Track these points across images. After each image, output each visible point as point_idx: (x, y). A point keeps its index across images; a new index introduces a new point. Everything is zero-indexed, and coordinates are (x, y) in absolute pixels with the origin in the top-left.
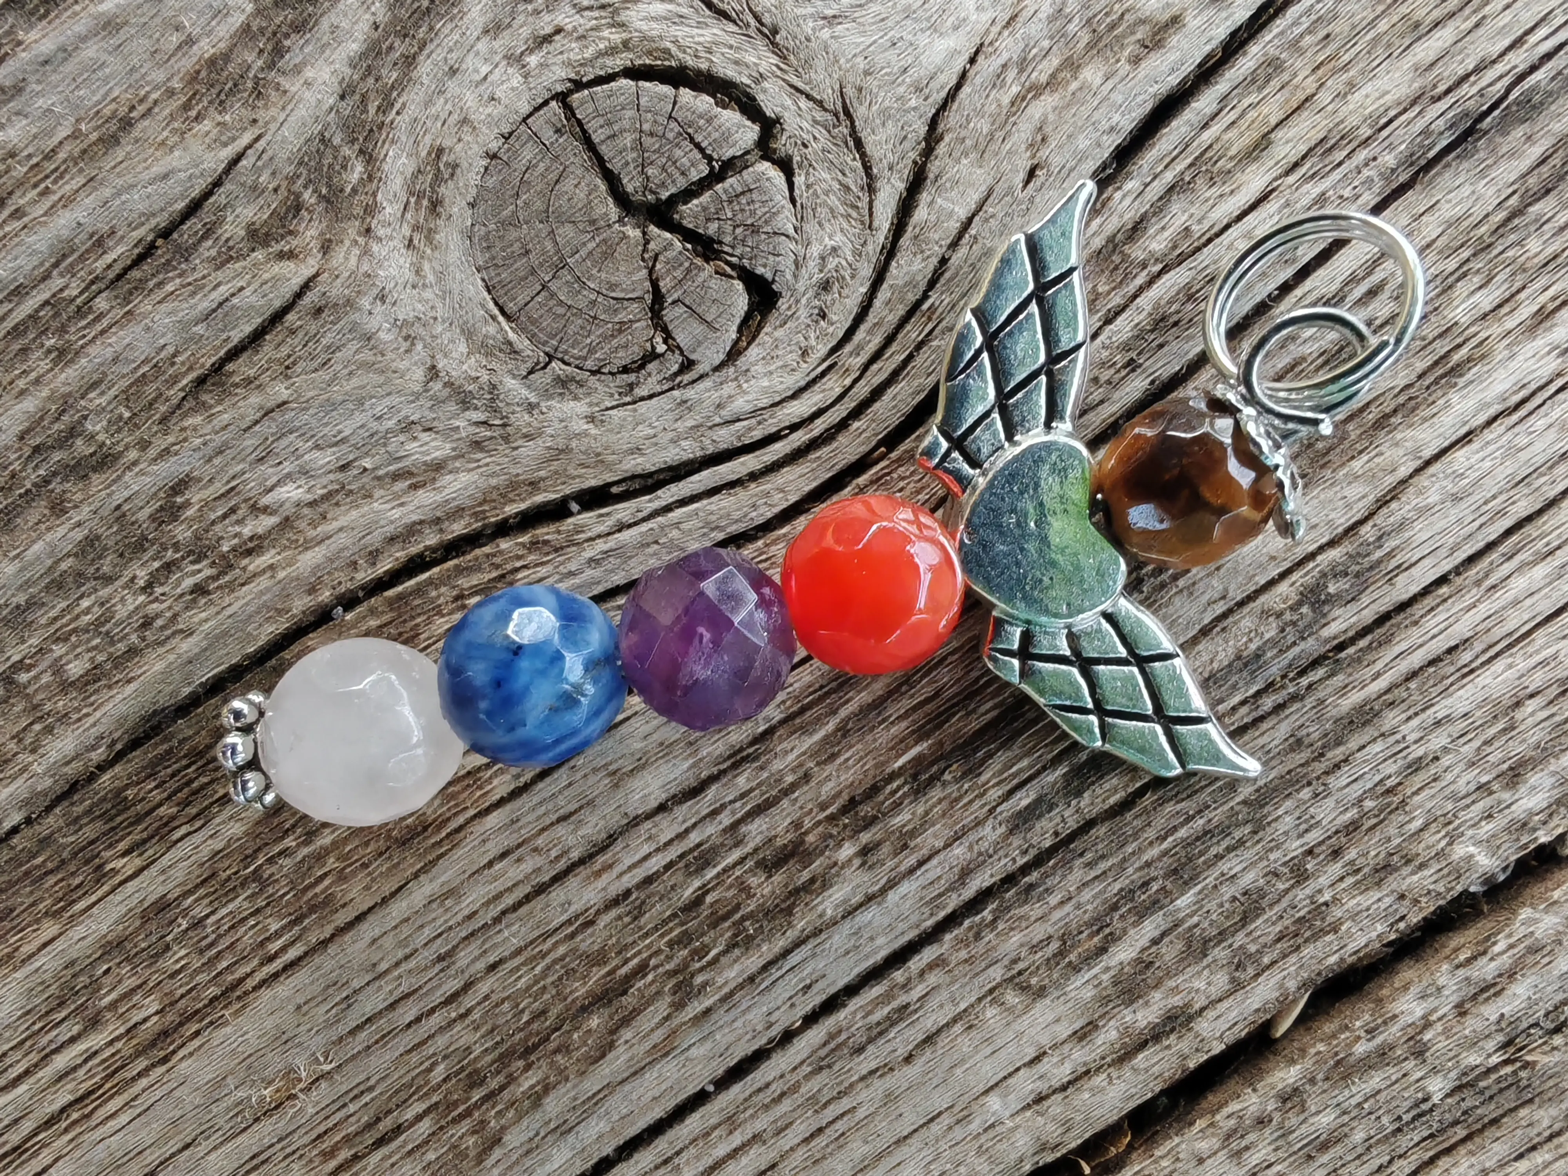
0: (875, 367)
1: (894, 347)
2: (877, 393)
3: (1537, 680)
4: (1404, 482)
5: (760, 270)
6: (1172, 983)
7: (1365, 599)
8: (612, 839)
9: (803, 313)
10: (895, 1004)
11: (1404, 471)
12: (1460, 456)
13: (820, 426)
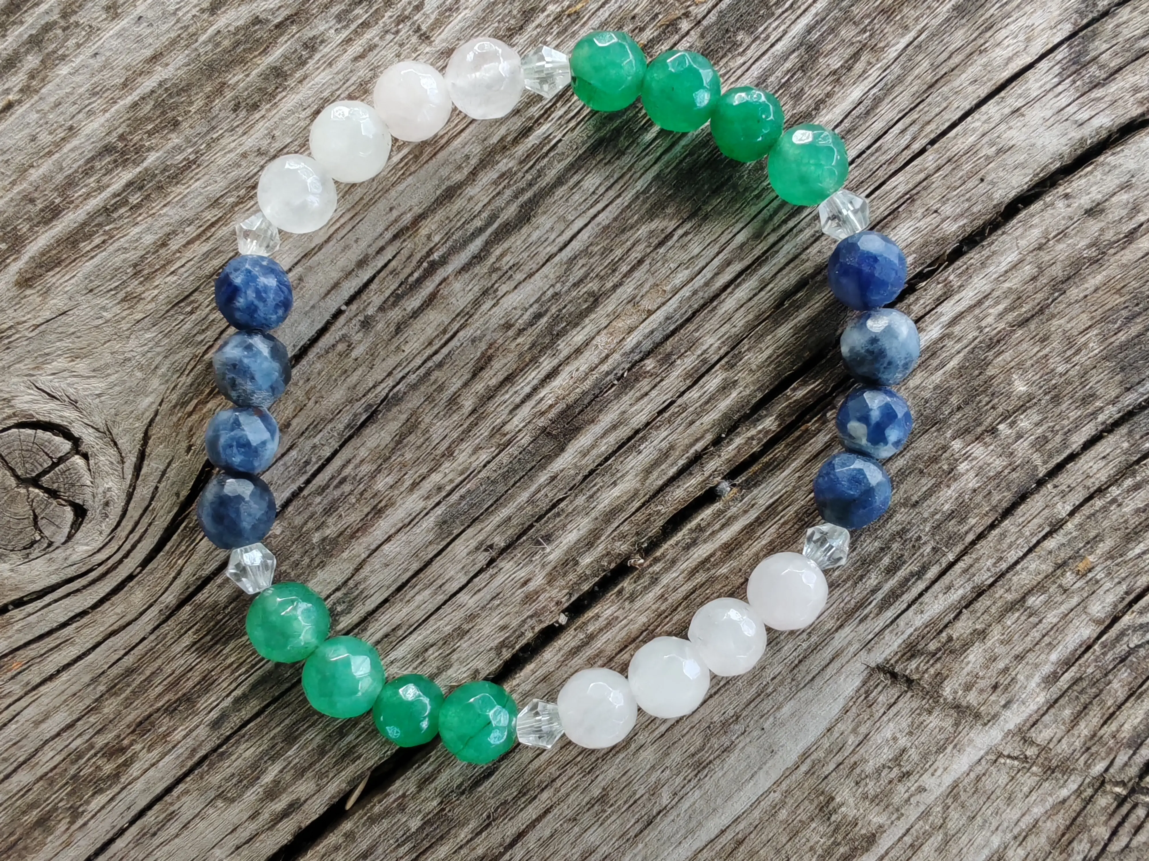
0: (131, 536)
1: (139, 526)
2: (134, 547)
3: (431, 639)
4: (364, 560)
5: (77, 501)
6: (290, 790)
7: (354, 612)
8: (37, 751)
9: (98, 516)
10: (168, 812)
11: (364, 556)
12: (386, 547)
13: (110, 562)
